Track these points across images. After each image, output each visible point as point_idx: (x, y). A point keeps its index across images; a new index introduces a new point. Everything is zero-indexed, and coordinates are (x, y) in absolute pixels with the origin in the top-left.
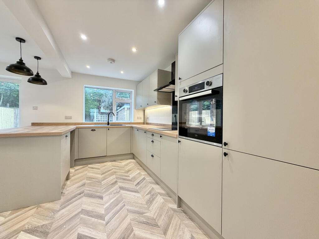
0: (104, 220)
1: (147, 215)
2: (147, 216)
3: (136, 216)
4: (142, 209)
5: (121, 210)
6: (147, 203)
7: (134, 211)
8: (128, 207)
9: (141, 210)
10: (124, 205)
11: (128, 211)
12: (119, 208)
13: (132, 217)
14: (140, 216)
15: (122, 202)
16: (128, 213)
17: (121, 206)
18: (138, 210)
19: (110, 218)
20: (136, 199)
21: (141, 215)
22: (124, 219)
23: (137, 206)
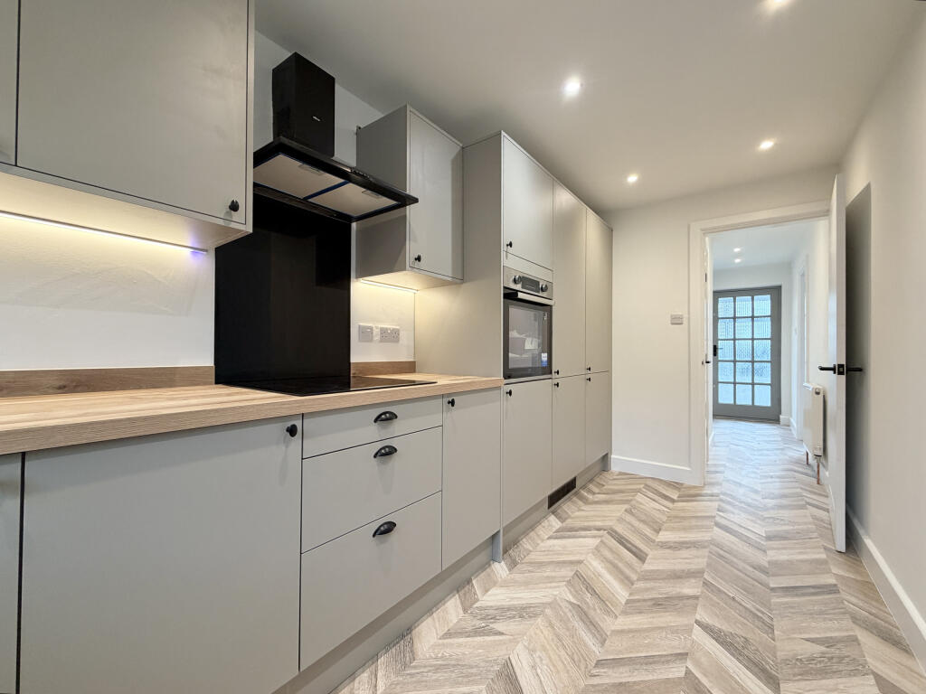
0: (688, 672)
1: (571, 597)
2: (574, 596)
3: (597, 614)
4: (565, 614)
5: (621, 656)
6: (535, 616)
7: (591, 627)
8: (594, 649)
9: (569, 615)
10: (599, 663)
11: (605, 640)
12: (621, 670)
13: (609, 620)
14: (589, 607)
15: (596, 681)
16: (608, 634)
17: (610, 672)
18: (578, 619)
19: (668, 662)
20: (544, 649)
21: (585, 607)
22: (630, 631)
23: (568, 630)
